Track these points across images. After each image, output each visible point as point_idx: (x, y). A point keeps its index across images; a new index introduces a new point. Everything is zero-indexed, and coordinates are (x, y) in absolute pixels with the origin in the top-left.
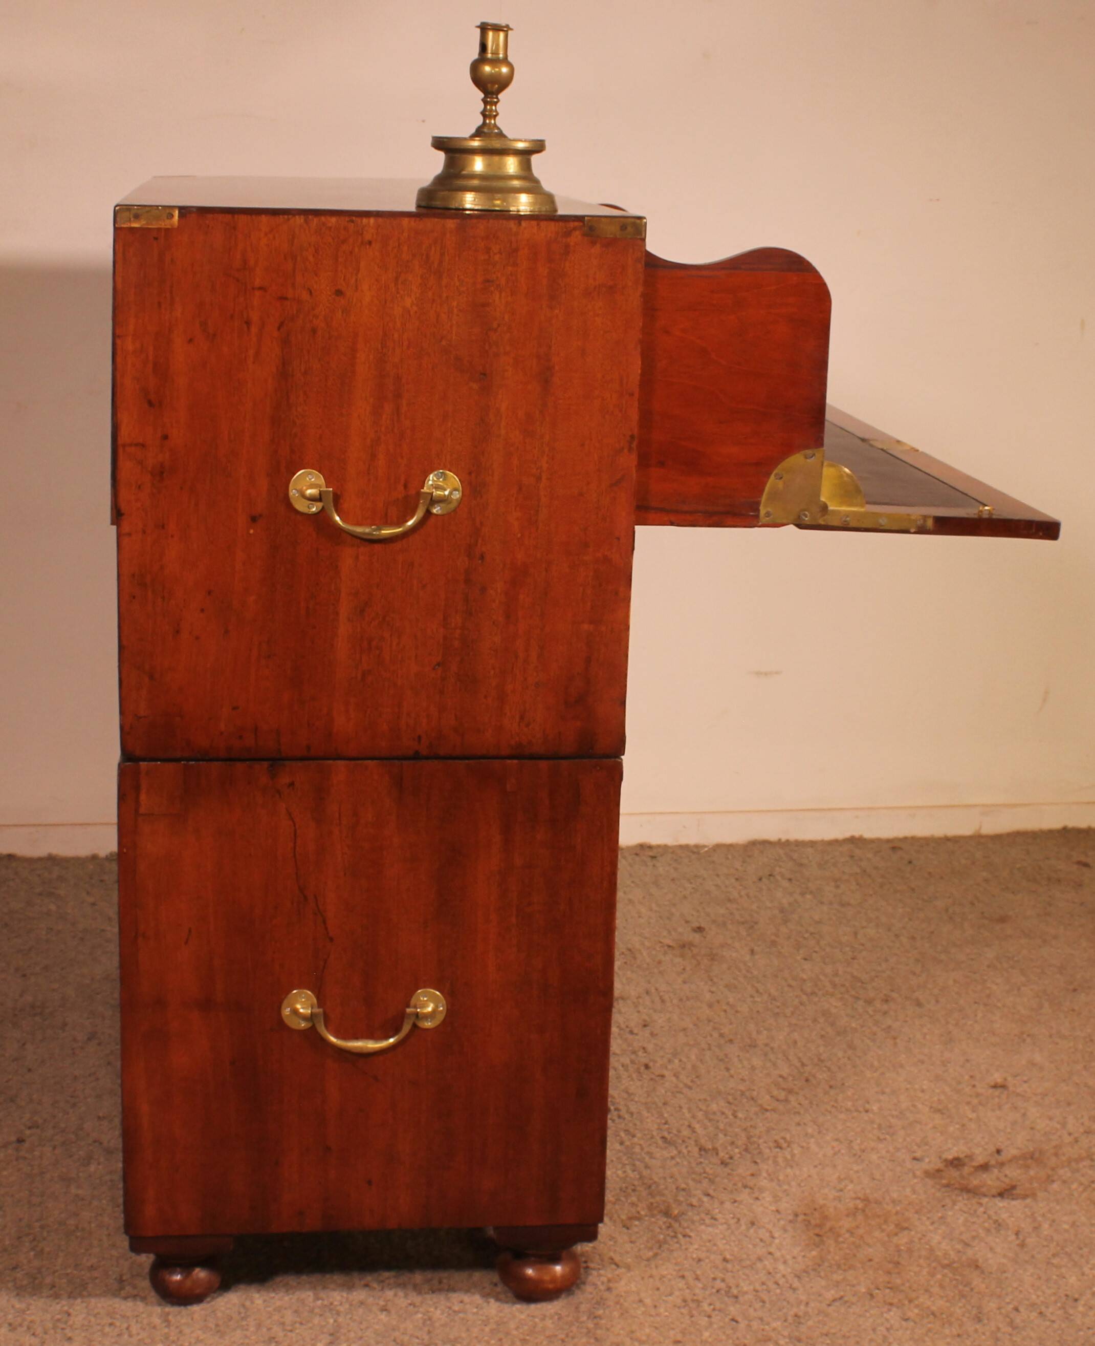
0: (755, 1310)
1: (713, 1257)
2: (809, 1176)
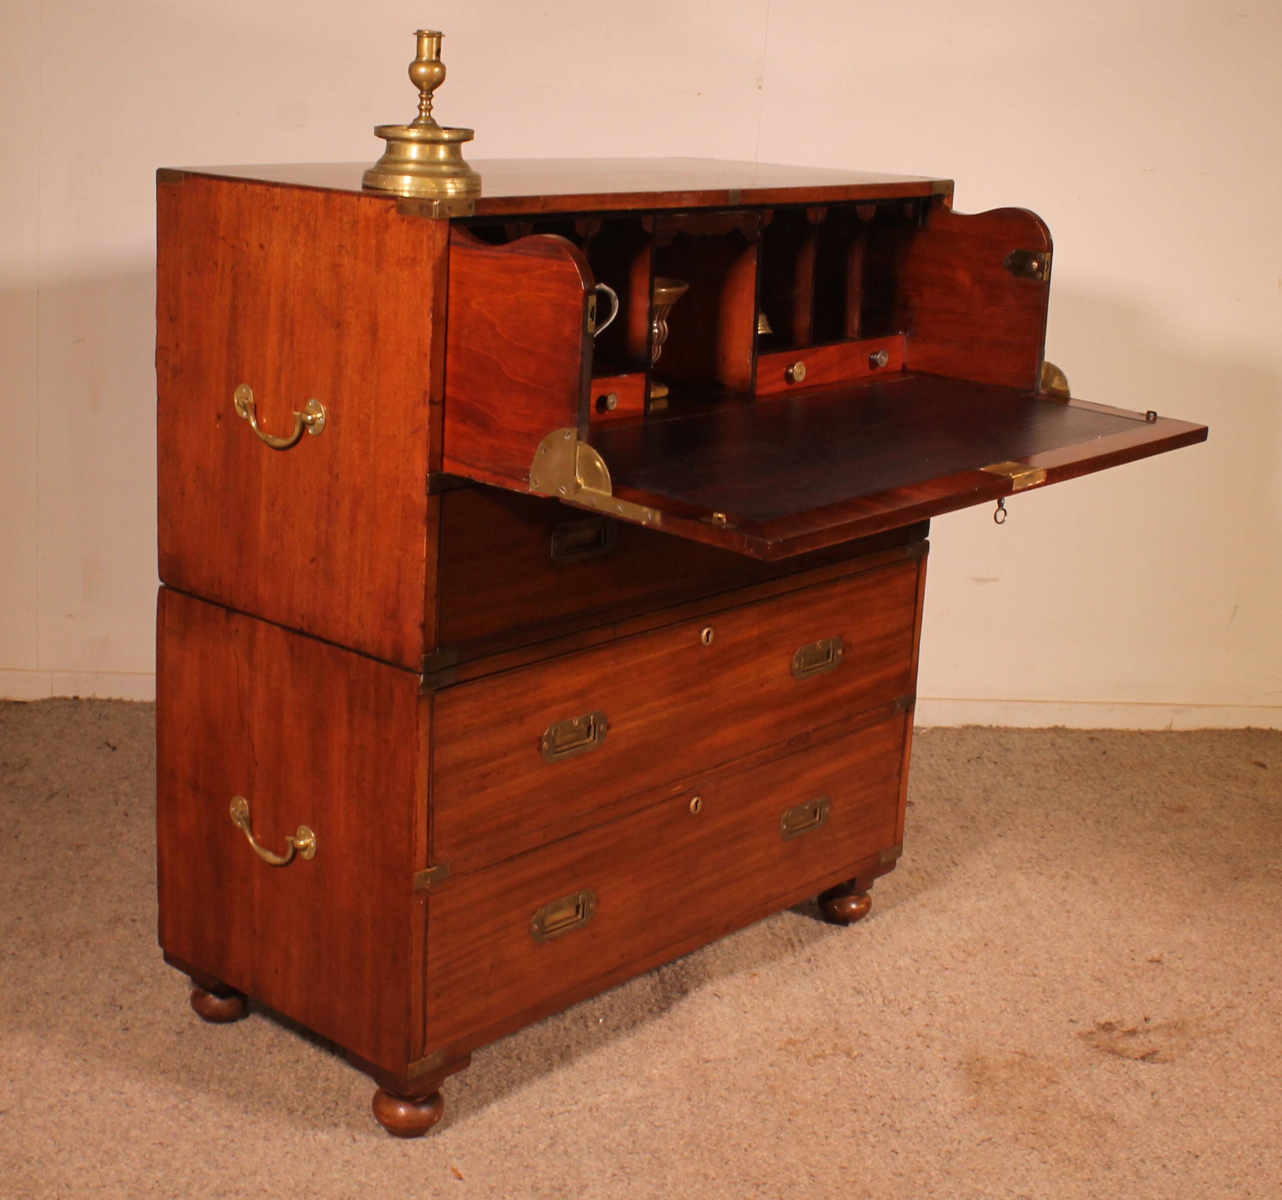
0: (914, 1144)
1: (883, 1095)
2: (976, 1029)
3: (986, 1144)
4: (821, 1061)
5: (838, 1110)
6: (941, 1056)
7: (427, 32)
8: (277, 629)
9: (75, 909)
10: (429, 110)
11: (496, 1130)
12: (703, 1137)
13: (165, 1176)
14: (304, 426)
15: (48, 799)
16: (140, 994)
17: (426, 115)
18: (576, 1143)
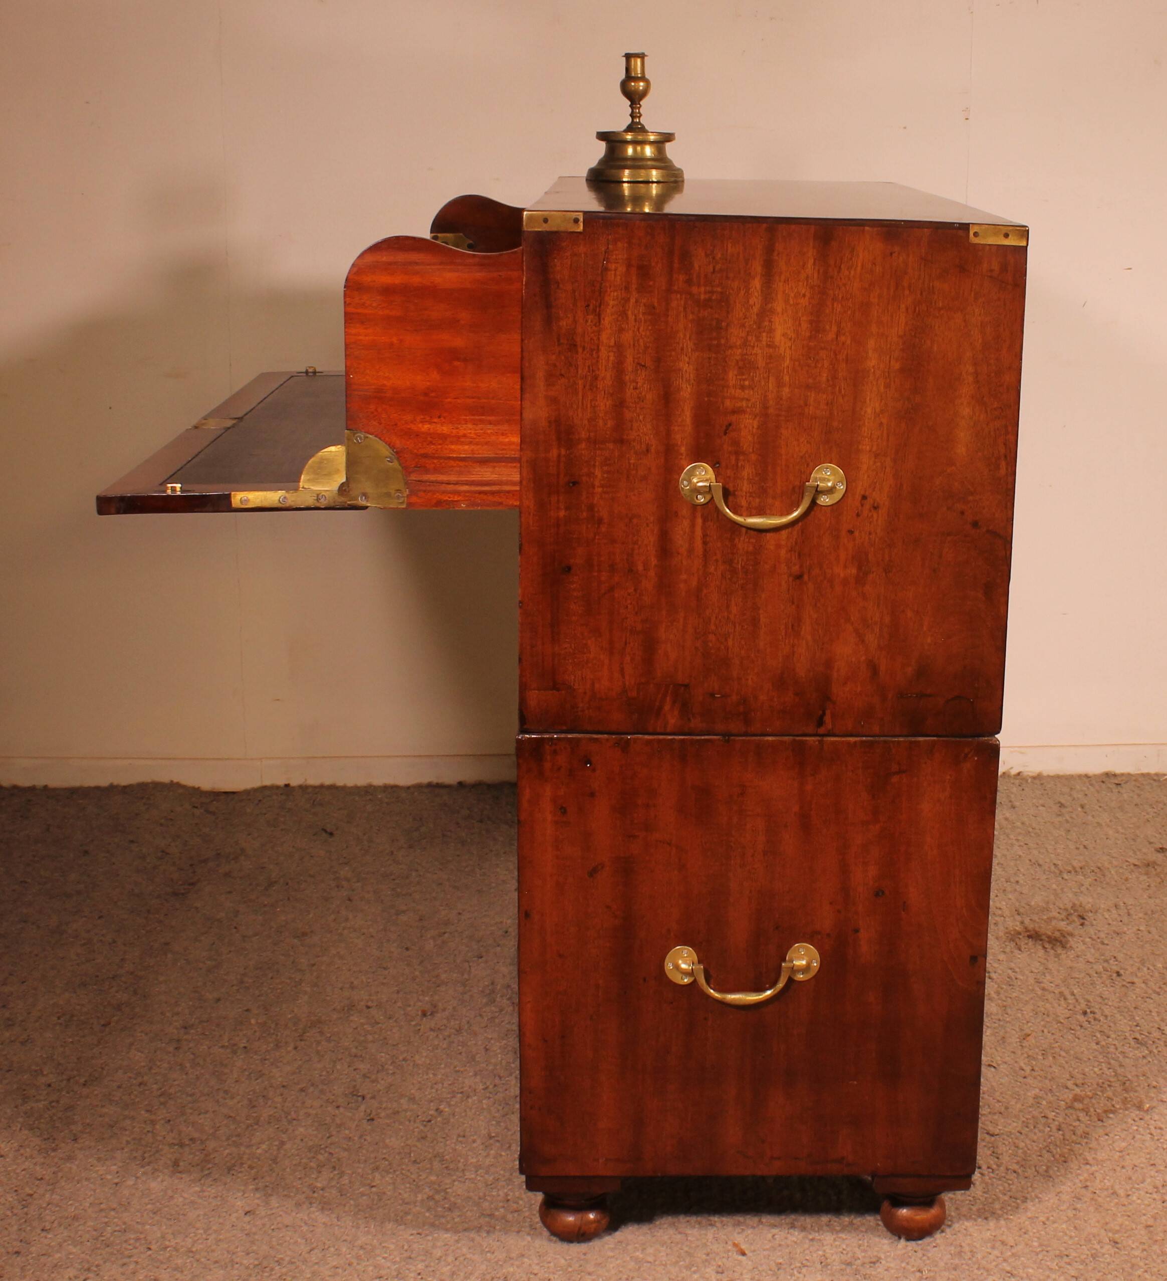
4: (1111, 1115)
5: (1135, 1166)
7: (633, 54)
9: (306, 998)
10: (639, 117)
15: (266, 889)
16: (383, 1082)
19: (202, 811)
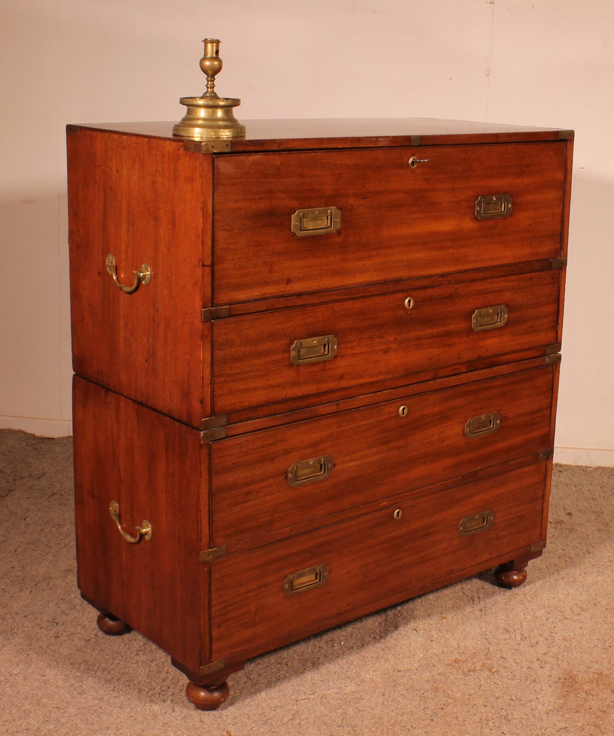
0: (517, 729)
1: (506, 697)
2: (576, 658)
3: (563, 731)
4: (472, 673)
5: (475, 705)
6: (549, 674)
7: (209, 40)
8: (130, 402)
10: (213, 88)
11: (261, 708)
12: (386, 720)
13: (55, 727)
14: (140, 280)
17: (211, 91)
18: (307, 718)
19: (32, 448)
